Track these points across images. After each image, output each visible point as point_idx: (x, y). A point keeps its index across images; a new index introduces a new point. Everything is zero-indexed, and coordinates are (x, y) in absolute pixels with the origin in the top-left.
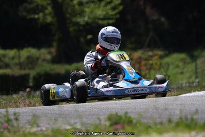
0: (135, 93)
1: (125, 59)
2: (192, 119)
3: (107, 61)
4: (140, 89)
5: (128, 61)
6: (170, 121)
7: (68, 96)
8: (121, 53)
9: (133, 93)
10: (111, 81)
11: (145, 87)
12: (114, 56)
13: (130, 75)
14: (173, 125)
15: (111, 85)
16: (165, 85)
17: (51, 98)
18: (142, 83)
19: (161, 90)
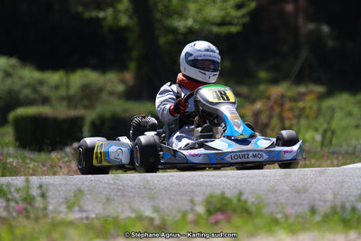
0: (243, 160)
1: (228, 99)
2: (354, 209)
3: (197, 102)
4: (251, 154)
5: (234, 103)
6: (313, 211)
7: (125, 159)
8: (222, 88)
9: (239, 160)
10: (201, 137)
11: (261, 151)
12: (208, 93)
13: (236, 128)
14: (318, 218)
15: (201, 145)
16: (295, 148)
17: (95, 162)
18: (256, 143)
19: (288, 157)
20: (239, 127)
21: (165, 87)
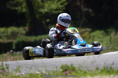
0: (84, 52)
1: (77, 32)
2: (111, 68)
4: (87, 50)
5: (78, 33)
8: (74, 28)
9: (83, 52)
10: (69, 45)
11: (90, 48)
12: (69, 30)
15: (69, 47)
16: (100, 47)
17: (30, 55)
18: (88, 46)
19: (98, 50)
20: (82, 41)
21: (52, 29)
